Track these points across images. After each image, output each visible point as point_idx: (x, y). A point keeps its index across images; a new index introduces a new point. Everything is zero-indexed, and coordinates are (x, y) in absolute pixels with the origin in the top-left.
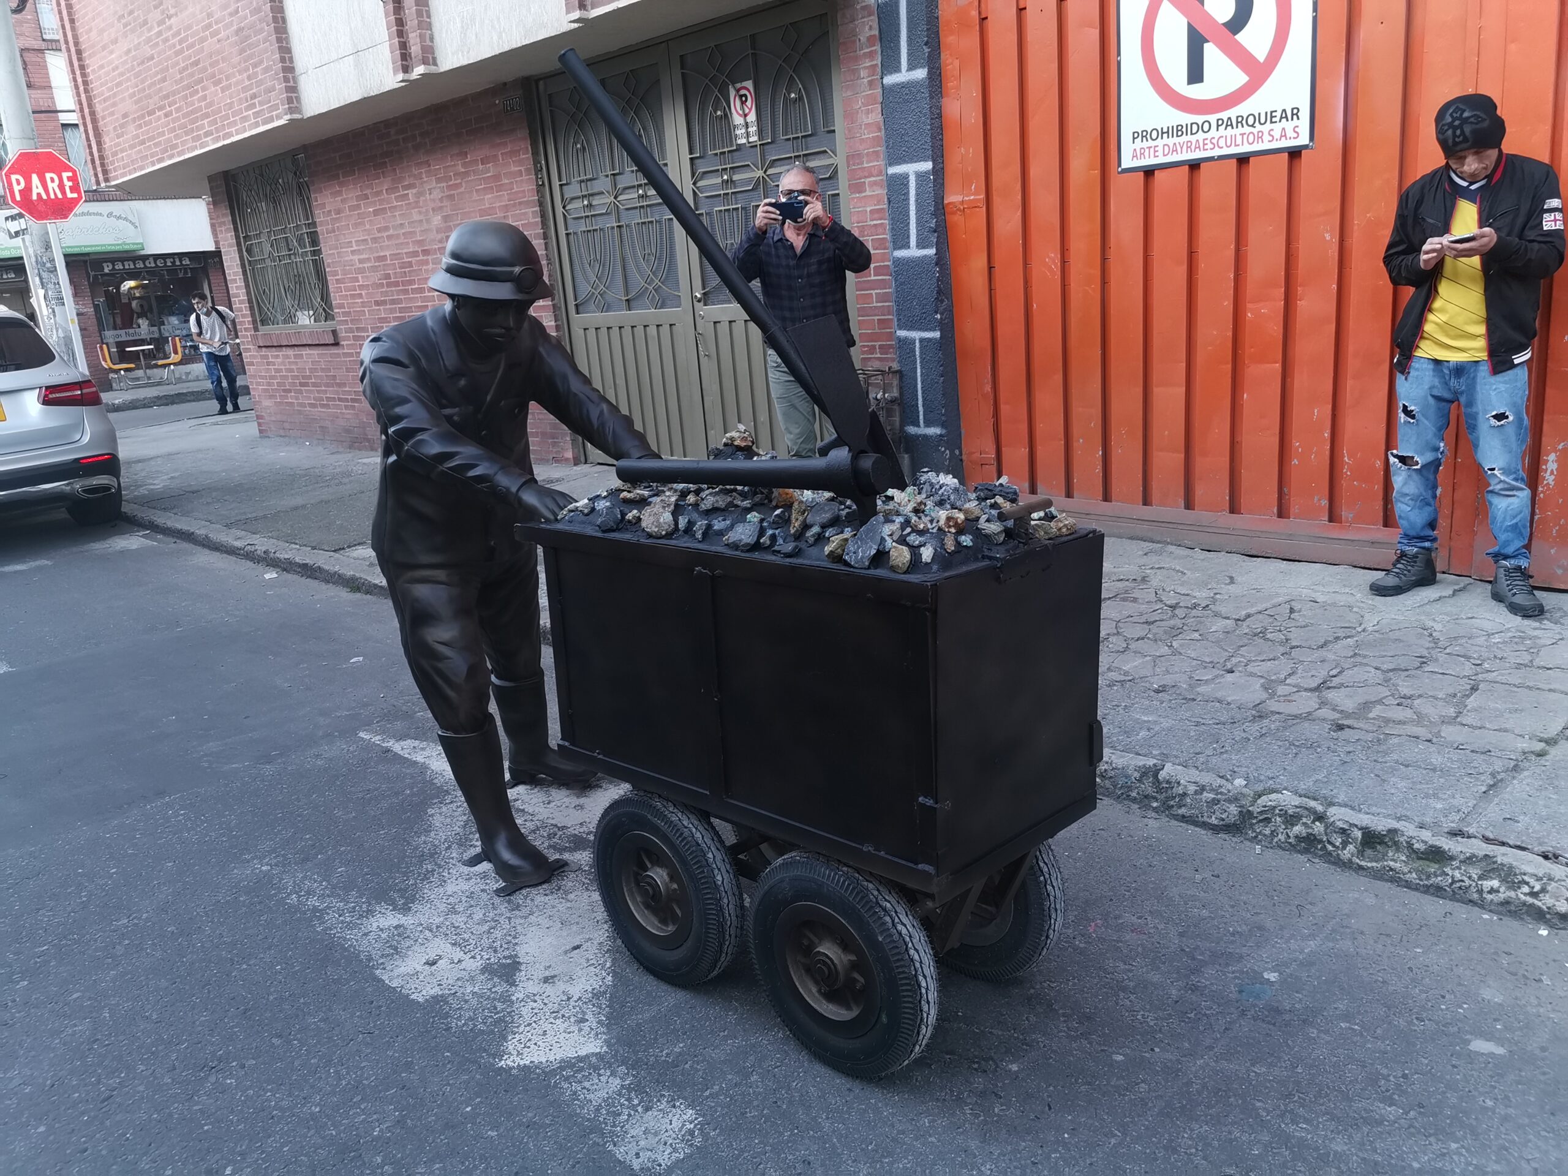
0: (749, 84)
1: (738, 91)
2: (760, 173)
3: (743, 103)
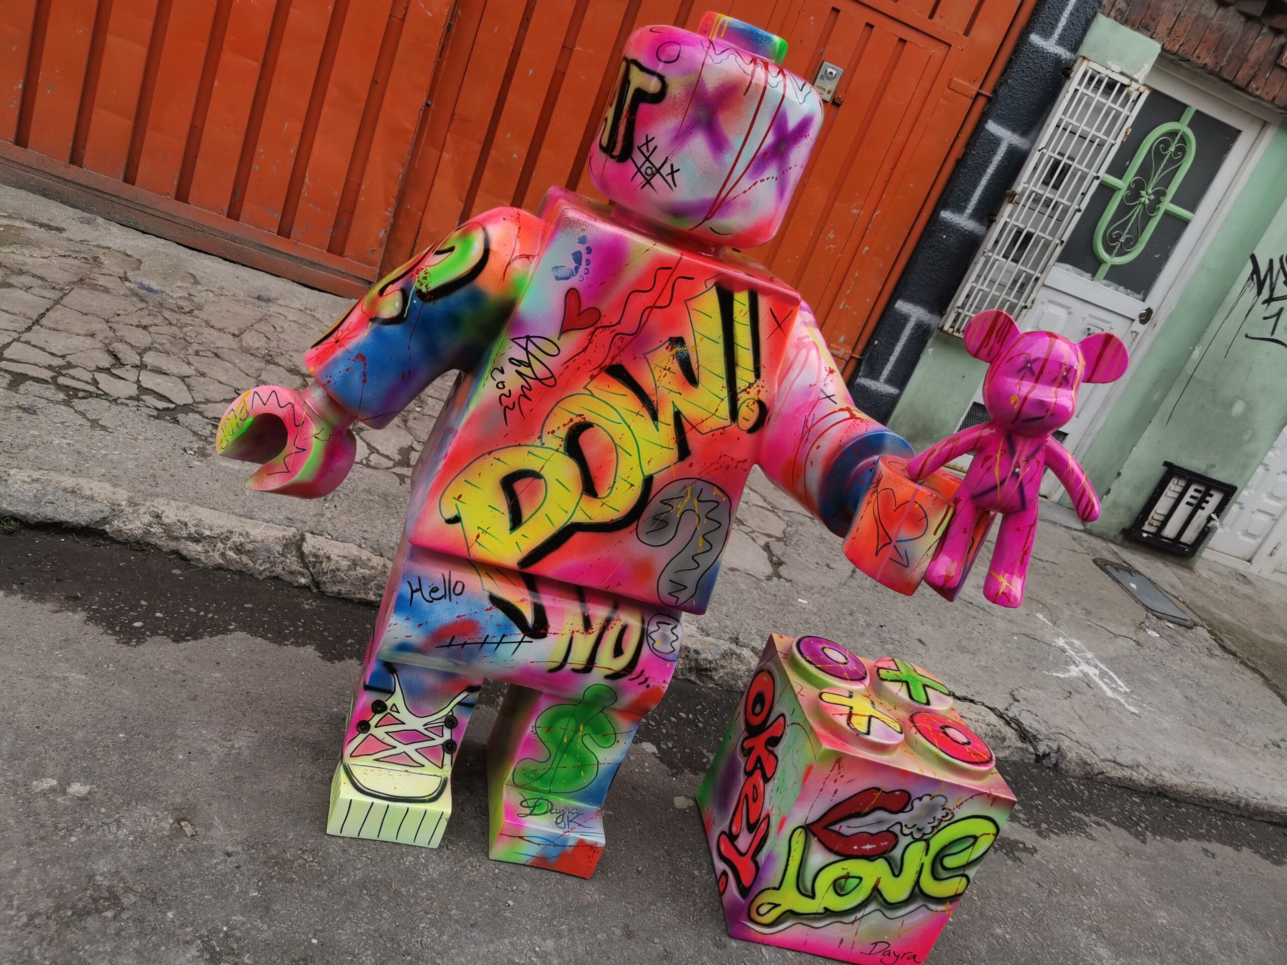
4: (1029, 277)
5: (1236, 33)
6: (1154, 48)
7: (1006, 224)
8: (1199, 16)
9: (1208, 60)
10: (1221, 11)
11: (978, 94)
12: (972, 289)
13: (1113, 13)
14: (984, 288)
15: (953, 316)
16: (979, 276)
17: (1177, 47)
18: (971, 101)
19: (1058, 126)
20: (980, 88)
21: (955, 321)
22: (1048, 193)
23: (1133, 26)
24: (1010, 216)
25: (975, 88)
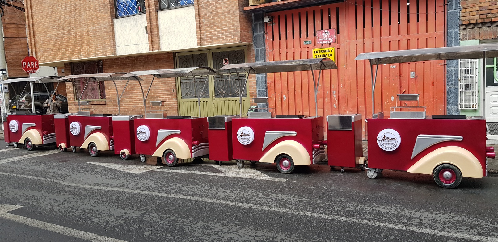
0: (227, 59)
1: (225, 60)
2: (229, 74)
3: (226, 62)
4: (473, 92)
5: (496, 30)
6: (478, 41)
7: (461, 84)
8: (485, 31)
9: (493, 37)
10: (489, 28)
11: (444, 65)
12: (461, 99)
13: (464, 39)
14: (464, 97)
15: (459, 105)
16: (461, 96)
17: (483, 38)
18: (443, 66)
19: (461, 63)
20: (444, 63)
21: (460, 106)
22: (466, 75)
23: (470, 40)
24: (461, 83)
25: (443, 64)
